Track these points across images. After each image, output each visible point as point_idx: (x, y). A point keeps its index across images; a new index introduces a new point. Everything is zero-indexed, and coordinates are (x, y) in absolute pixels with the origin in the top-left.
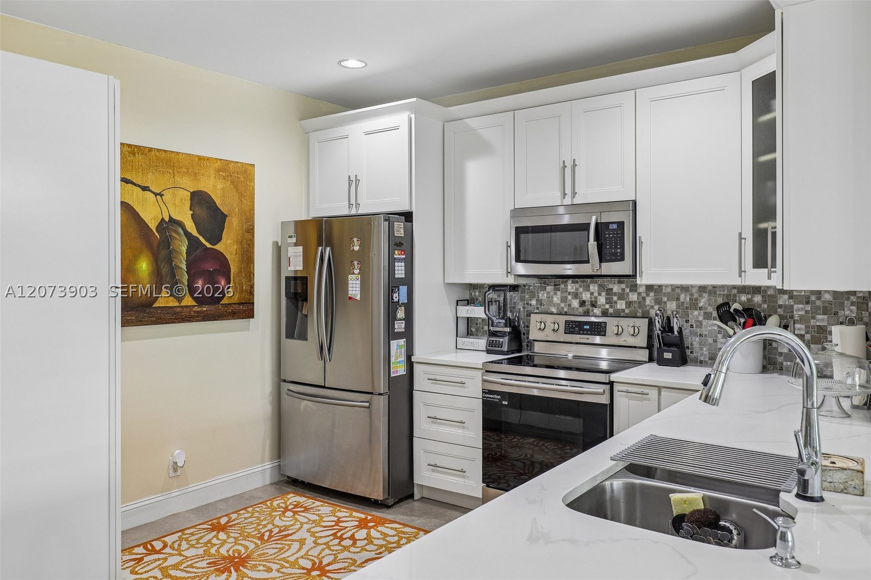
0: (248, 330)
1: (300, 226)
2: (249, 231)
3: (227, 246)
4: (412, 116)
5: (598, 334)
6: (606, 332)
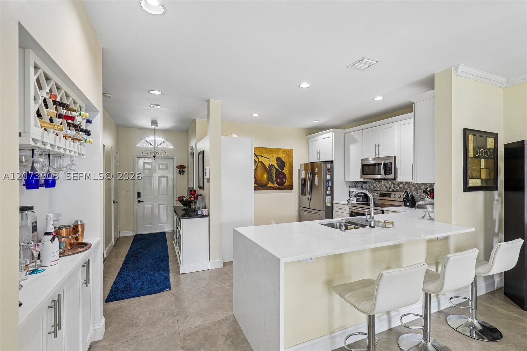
0: (291, 193)
1: (306, 165)
2: (291, 167)
3: (286, 171)
4: (333, 133)
5: (389, 197)
6: (391, 196)
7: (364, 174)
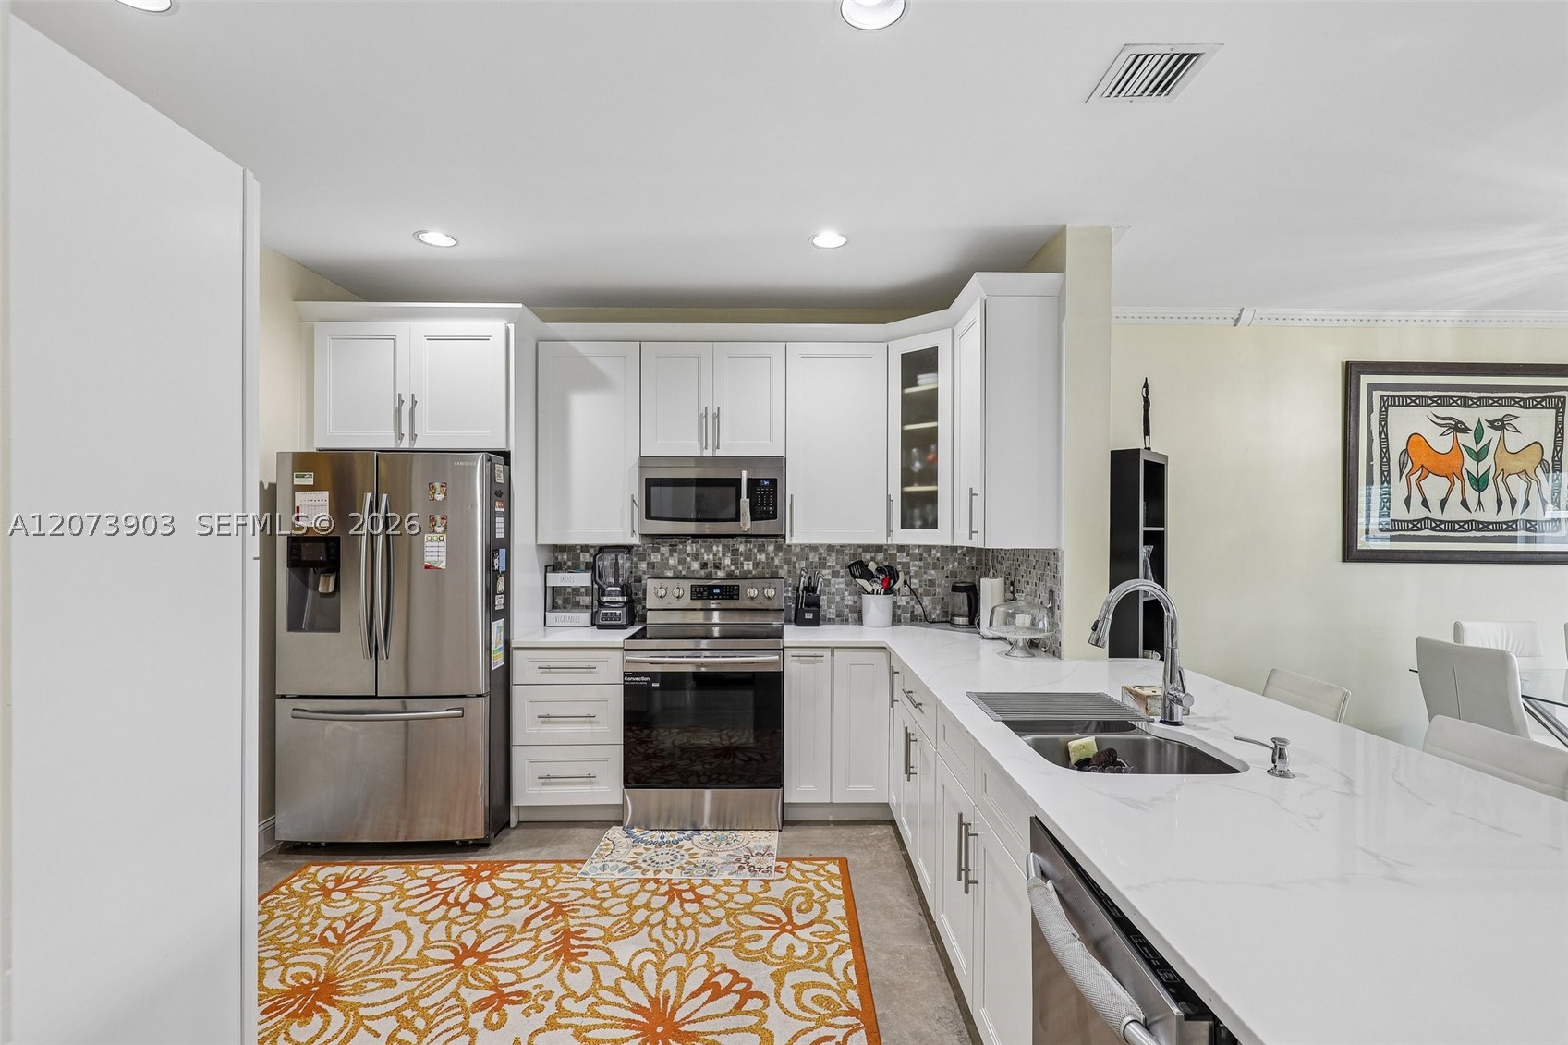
4: (512, 327)
5: (731, 598)
6: (738, 595)
7: (653, 515)
